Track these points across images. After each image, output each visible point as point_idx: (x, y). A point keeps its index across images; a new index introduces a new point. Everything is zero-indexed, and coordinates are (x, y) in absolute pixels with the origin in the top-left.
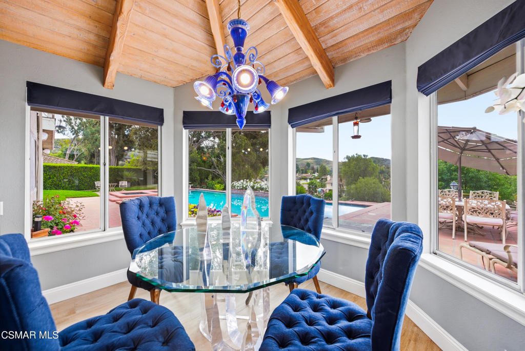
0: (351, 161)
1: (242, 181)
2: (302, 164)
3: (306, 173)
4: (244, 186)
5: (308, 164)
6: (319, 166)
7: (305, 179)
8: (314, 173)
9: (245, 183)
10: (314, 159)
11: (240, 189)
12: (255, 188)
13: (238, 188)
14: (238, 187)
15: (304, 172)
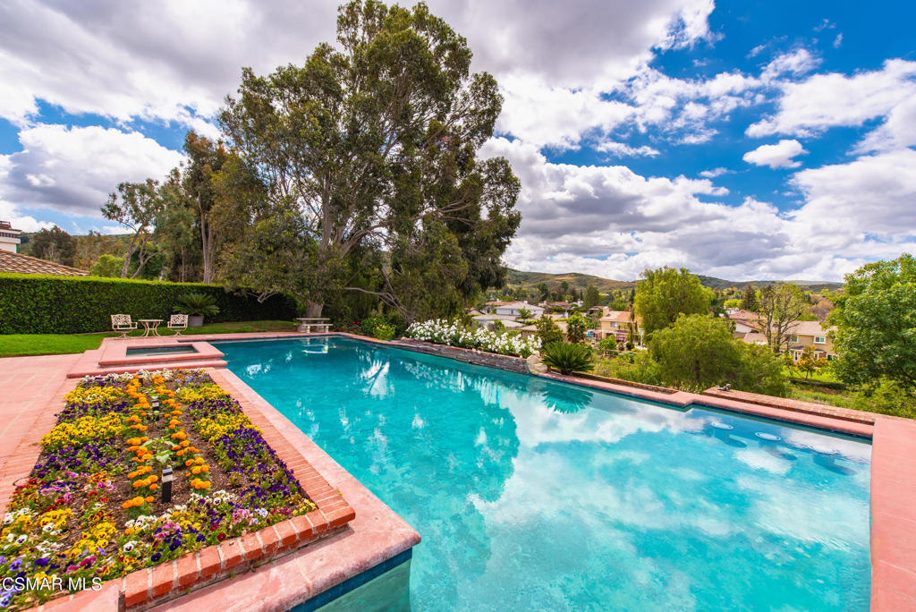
0: (656, 280)
1: (430, 322)
2: (554, 284)
3: (561, 299)
4: (436, 335)
5: (565, 285)
6: (584, 289)
7: (560, 311)
8: (575, 300)
9: (437, 327)
10: (576, 275)
11: (426, 341)
12: (460, 340)
13: (423, 338)
14: (421, 335)
15: (557, 298)
